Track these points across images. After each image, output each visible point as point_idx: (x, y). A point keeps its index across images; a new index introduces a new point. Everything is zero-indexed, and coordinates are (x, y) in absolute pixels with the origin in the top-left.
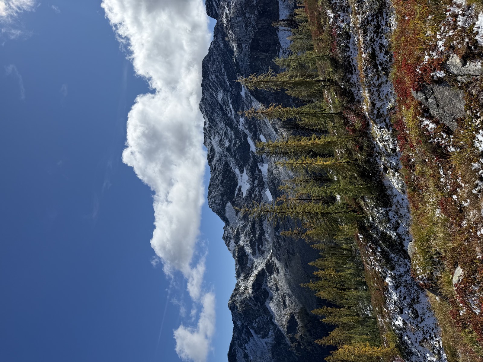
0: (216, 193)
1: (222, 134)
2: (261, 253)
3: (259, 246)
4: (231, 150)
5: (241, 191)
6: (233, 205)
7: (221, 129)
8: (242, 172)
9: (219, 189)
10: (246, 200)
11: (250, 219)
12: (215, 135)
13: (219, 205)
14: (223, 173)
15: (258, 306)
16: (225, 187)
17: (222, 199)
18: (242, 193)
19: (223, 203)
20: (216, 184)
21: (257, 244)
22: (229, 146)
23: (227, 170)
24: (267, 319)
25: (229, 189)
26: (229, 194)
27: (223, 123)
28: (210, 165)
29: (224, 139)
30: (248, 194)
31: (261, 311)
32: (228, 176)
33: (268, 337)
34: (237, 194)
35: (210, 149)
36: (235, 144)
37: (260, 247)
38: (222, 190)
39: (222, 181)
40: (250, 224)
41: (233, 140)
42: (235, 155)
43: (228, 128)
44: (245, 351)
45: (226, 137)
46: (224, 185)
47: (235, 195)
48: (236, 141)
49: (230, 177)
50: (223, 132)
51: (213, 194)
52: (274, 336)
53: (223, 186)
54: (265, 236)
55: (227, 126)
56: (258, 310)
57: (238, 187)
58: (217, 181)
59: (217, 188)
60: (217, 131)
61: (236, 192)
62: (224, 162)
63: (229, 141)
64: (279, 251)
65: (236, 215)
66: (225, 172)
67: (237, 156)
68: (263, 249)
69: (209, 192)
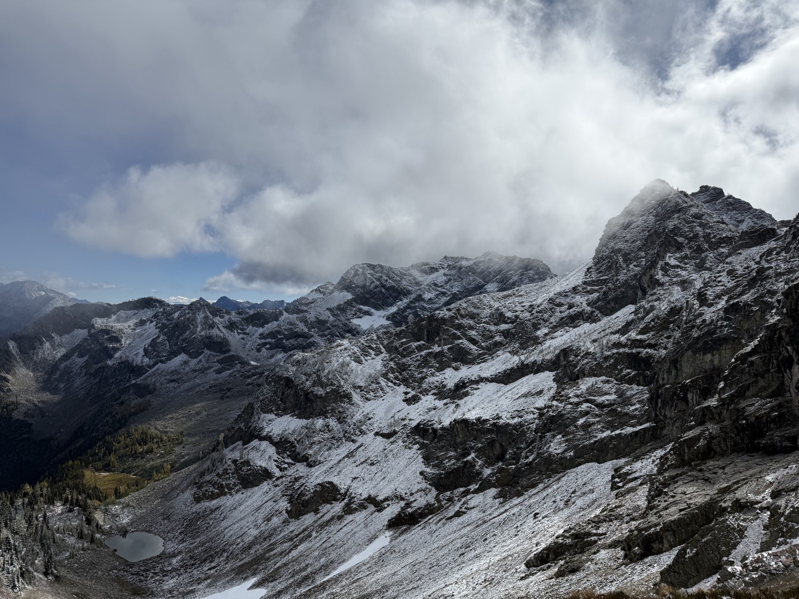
0: (369, 276)
1: (444, 288)
2: (258, 347)
3: (269, 343)
4: (419, 301)
5: (366, 314)
6: (345, 303)
7: (452, 287)
8: (388, 319)
9: (373, 282)
10: (345, 325)
11: (313, 330)
12: (447, 275)
13: (351, 281)
14: (394, 287)
15: (182, 344)
16: (375, 290)
17: (357, 287)
18: (361, 317)
19: (352, 288)
20: (381, 277)
21: (273, 340)
22: (423, 300)
23: (400, 294)
24: (164, 356)
25: (372, 297)
26: (364, 297)
27: (458, 289)
28: (412, 266)
29: (438, 290)
30: (351, 328)
31: (175, 348)
32: (390, 295)
33: (143, 356)
34: (361, 309)
35: (434, 266)
36: (424, 309)
37: (268, 346)
38: (372, 286)
39: (383, 286)
40: (306, 330)
41: (430, 306)
42: (410, 308)
43: (448, 298)
44: (149, 322)
45: (437, 294)
46: (378, 289)
47: (362, 307)
48: (428, 311)
49: (388, 298)
50: (446, 289)
51: (369, 272)
52: (141, 365)
53: (376, 287)
54: (280, 353)
55: (452, 296)
56: (176, 344)
57: (373, 310)
58: (386, 278)
59: (375, 278)
60: (451, 280)
61: (366, 308)
62: (411, 288)
63: (430, 299)
64: (241, 376)
65: (328, 309)
66: (397, 289)
67: (408, 310)
68: (264, 349)
69: (373, 265)
